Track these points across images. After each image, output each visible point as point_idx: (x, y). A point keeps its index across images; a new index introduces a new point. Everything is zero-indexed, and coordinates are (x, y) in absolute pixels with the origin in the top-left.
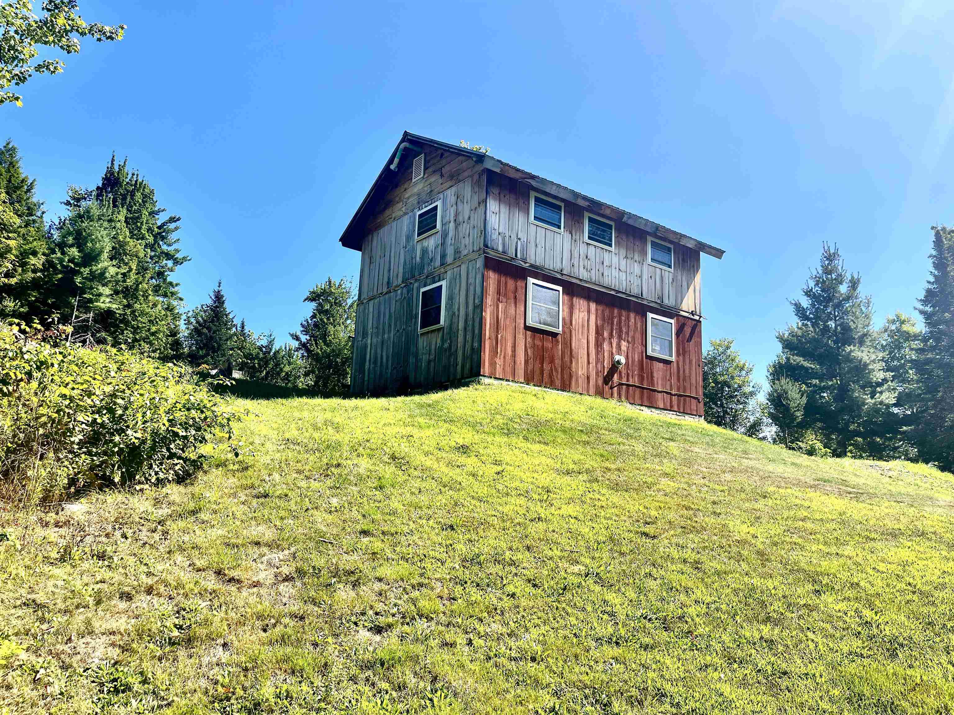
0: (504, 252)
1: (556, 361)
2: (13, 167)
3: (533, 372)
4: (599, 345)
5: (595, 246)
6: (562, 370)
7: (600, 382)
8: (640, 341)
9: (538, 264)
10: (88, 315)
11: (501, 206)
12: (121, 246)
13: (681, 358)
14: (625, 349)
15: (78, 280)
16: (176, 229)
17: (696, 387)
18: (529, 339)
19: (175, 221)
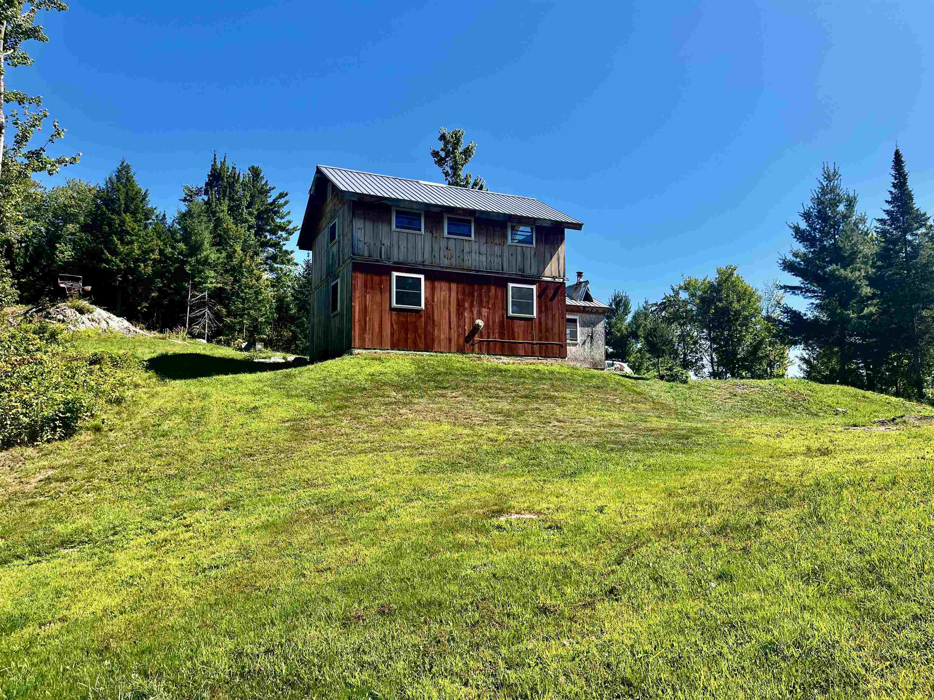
0: (370, 256)
1: (420, 331)
2: (130, 181)
3: (398, 340)
4: (460, 314)
5: (455, 239)
6: (425, 337)
7: (461, 340)
8: (501, 305)
9: (401, 261)
10: (204, 294)
11: (366, 224)
12: (225, 233)
13: (543, 315)
14: (486, 315)
15: (188, 268)
16: (286, 203)
17: (559, 336)
18: (394, 317)
19: (284, 197)
